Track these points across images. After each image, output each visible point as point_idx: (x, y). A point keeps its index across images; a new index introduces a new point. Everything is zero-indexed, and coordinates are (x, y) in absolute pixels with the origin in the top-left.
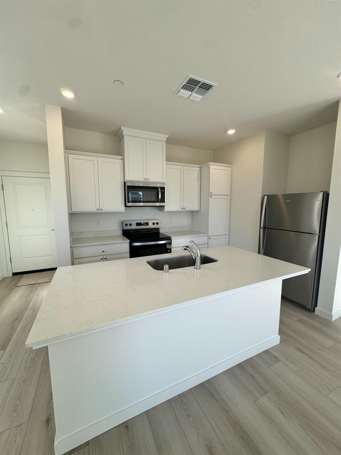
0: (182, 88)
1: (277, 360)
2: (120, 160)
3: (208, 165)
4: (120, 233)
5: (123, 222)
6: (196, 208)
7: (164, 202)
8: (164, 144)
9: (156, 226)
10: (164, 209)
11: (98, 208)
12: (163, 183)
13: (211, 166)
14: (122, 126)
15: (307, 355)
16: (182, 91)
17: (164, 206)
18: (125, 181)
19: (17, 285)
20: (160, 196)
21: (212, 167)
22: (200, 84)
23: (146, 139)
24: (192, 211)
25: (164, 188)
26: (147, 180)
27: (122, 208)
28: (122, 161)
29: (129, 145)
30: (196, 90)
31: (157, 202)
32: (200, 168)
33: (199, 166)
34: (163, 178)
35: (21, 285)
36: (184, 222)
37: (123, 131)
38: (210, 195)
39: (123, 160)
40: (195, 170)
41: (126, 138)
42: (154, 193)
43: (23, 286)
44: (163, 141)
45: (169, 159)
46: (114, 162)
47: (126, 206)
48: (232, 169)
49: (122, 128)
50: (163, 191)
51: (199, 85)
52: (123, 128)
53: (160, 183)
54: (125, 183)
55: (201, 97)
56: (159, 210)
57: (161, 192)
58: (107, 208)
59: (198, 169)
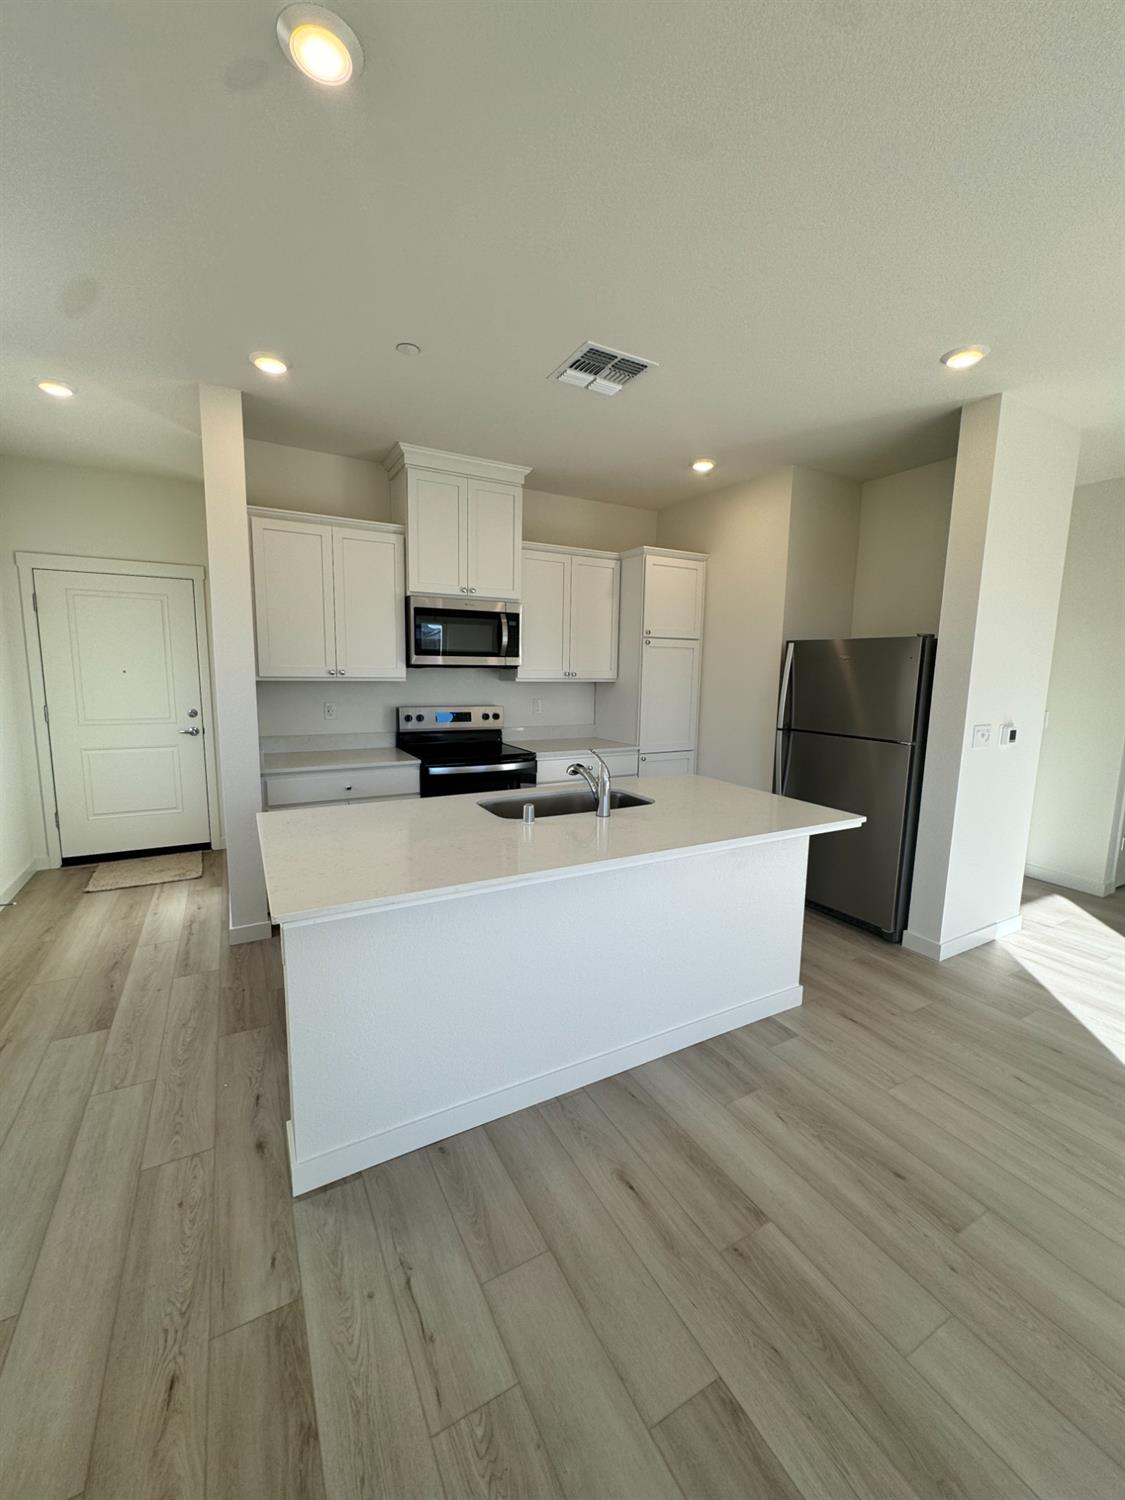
0: (571, 367)
1: (790, 1034)
2: (394, 536)
3: (643, 553)
4: (389, 741)
5: (398, 710)
6: (604, 672)
7: (517, 656)
8: (519, 493)
9: (491, 724)
10: (515, 675)
11: (332, 667)
12: (516, 602)
13: (648, 557)
14: (403, 441)
15: (861, 1025)
16: (571, 372)
17: (516, 667)
18: (408, 594)
19: (87, 889)
20: (505, 639)
21: (650, 559)
22: (616, 361)
23: (468, 477)
24: (595, 683)
25: (518, 615)
26: (470, 594)
27: (400, 672)
28: (401, 537)
29: (420, 495)
30: (606, 371)
31: (497, 655)
32: (620, 560)
33: (614, 555)
34: (516, 587)
35: (99, 889)
36: (573, 712)
37: (403, 455)
38: (647, 638)
39: (404, 534)
40: (604, 566)
41: (412, 476)
42: (488, 630)
43: (103, 891)
44: (513, 484)
45: (532, 534)
46: (379, 540)
47: (409, 665)
48: (707, 565)
49: (402, 448)
50: (513, 624)
51: (613, 363)
52: (404, 447)
53: (506, 602)
54: (407, 600)
55: (619, 387)
56: (500, 678)
57: (509, 626)
58: (356, 670)
59: (612, 564)
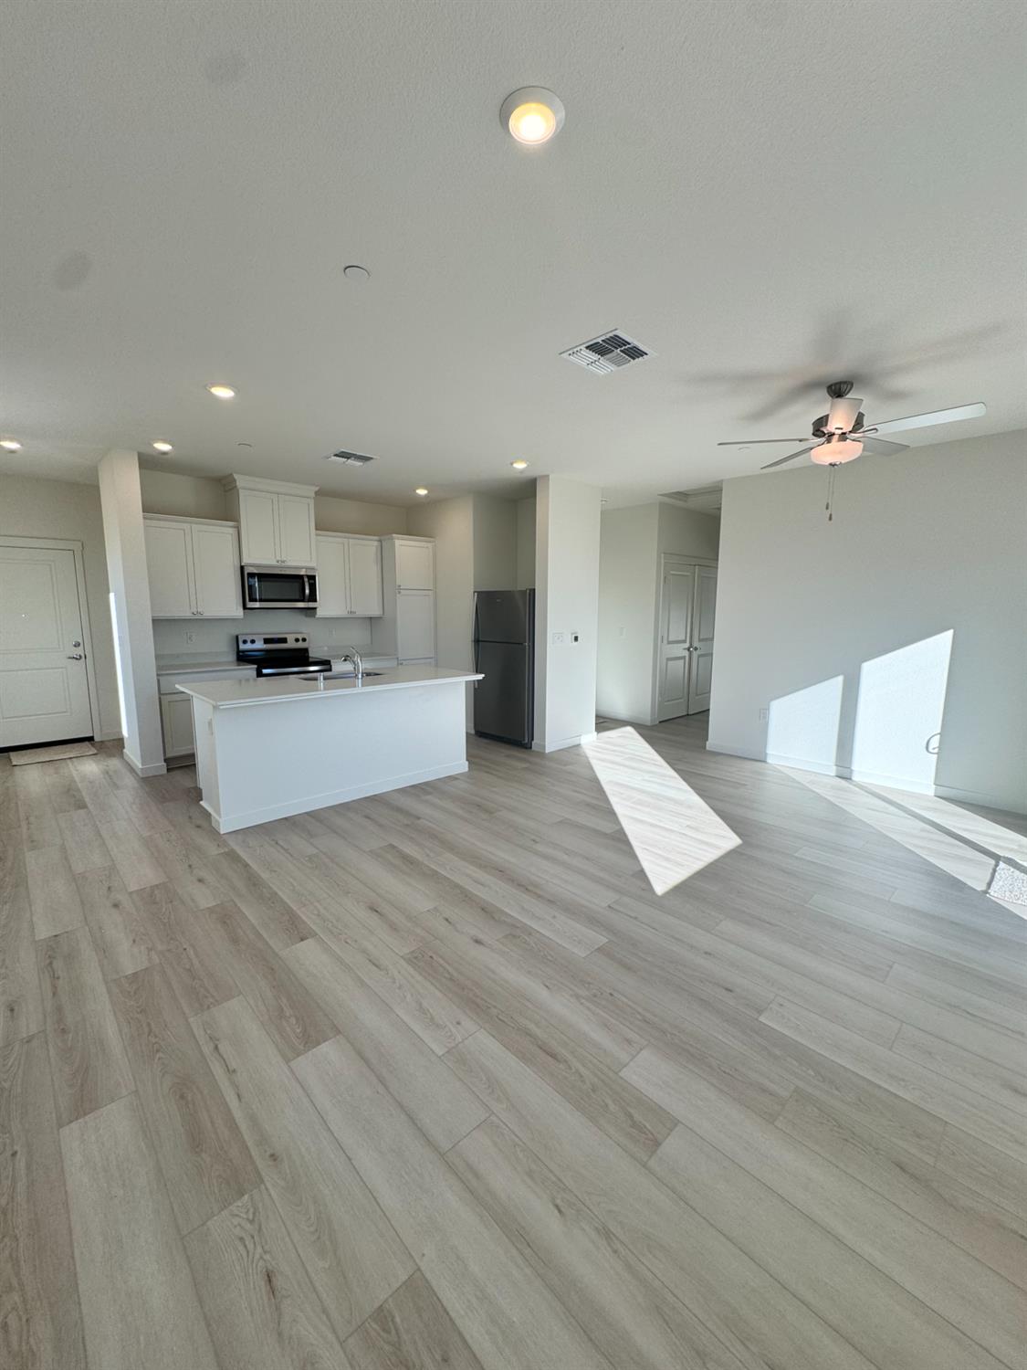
2: (232, 529)
3: (392, 538)
4: (233, 657)
5: (237, 637)
6: (375, 611)
7: (316, 601)
8: (311, 502)
9: (300, 645)
10: (315, 613)
11: (195, 610)
12: (313, 569)
13: (396, 540)
14: (235, 473)
16: (334, 457)
17: (315, 608)
18: (243, 564)
19: (13, 764)
20: (307, 591)
21: (398, 542)
23: (278, 494)
24: (369, 618)
25: (315, 576)
27: (239, 613)
28: (237, 530)
30: (352, 458)
31: (303, 601)
32: (380, 541)
33: (376, 538)
34: (313, 560)
35: (23, 763)
36: (356, 636)
37: (236, 481)
38: (399, 589)
39: (238, 528)
40: (370, 546)
41: (242, 494)
42: (296, 585)
43: (27, 764)
44: (307, 497)
45: (321, 526)
46: (222, 532)
47: (245, 607)
48: (433, 545)
50: (312, 581)
51: (355, 456)
52: (236, 476)
53: (307, 568)
54: (242, 568)
56: (306, 616)
57: (309, 584)
58: (210, 612)
59: (376, 543)
